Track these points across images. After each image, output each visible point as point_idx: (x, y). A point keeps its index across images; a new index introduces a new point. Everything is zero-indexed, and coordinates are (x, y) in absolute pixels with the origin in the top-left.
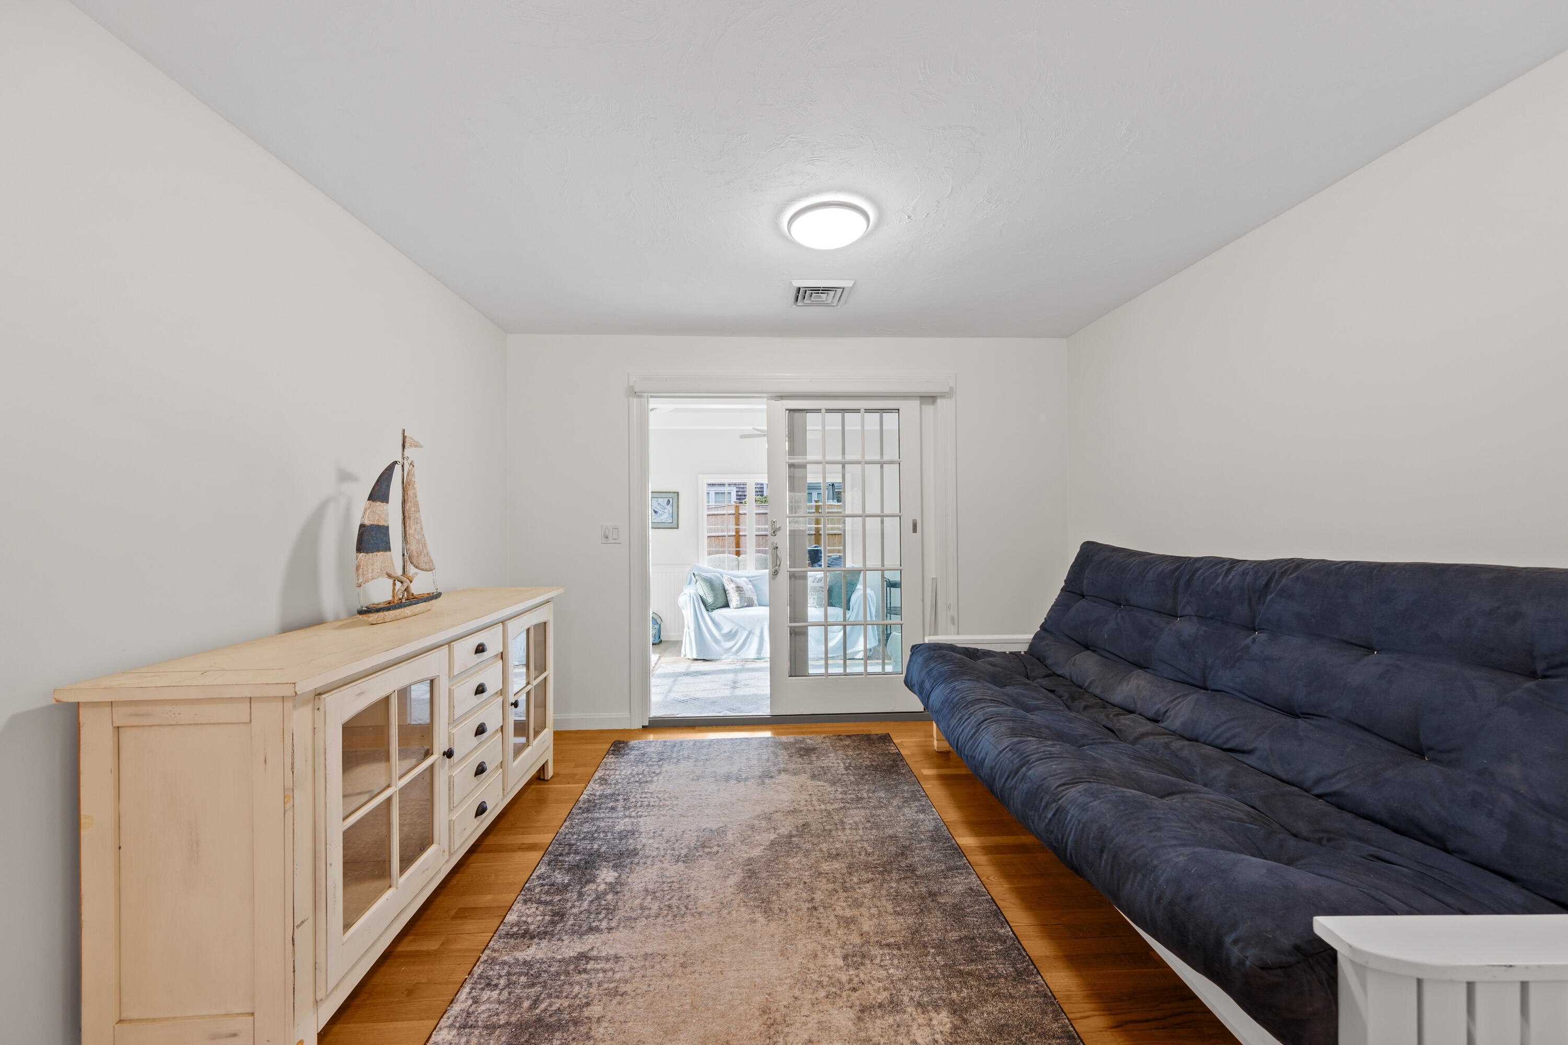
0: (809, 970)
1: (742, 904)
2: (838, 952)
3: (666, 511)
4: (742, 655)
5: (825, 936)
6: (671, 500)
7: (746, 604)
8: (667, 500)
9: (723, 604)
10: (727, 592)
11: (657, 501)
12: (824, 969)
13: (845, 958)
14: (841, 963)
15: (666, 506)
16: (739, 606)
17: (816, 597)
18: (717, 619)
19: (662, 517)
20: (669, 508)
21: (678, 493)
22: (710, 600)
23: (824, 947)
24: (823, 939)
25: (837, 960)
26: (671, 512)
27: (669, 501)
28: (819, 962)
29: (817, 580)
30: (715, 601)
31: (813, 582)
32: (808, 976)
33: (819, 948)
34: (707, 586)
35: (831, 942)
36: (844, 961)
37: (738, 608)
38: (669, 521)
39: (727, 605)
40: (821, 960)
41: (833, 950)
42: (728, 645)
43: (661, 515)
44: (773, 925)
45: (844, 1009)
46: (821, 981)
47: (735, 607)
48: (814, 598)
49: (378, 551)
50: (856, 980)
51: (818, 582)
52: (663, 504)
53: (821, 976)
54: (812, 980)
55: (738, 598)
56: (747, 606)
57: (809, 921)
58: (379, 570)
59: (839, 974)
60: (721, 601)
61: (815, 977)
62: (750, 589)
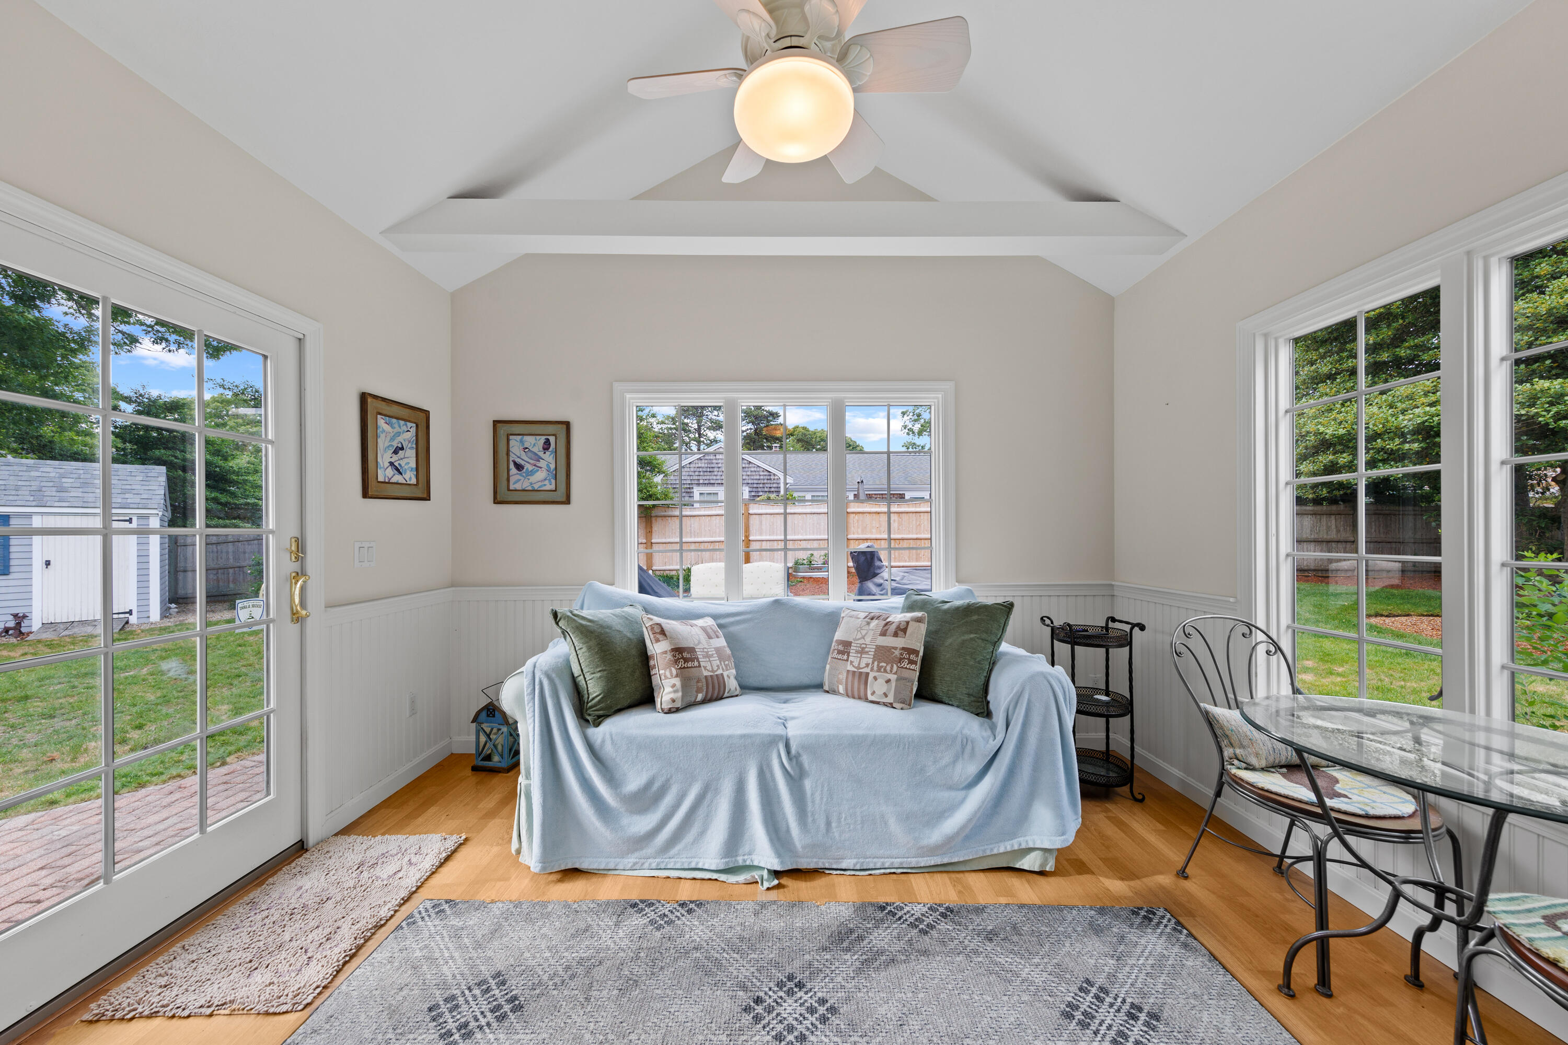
3: (542, 464)
4: (680, 857)
6: (552, 439)
7: (700, 697)
8: (543, 439)
9: (637, 696)
10: (652, 663)
11: (522, 442)
15: (541, 454)
16: (678, 704)
17: (893, 677)
18: (608, 750)
19: (533, 479)
20: (548, 457)
21: (567, 425)
22: (594, 688)
26: (553, 466)
27: (547, 443)
29: (893, 628)
30: (608, 693)
31: (883, 634)
34: (589, 648)
37: (677, 710)
38: (548, 487)
39: (646, 699)
42: (642, 824)
43: (532, 473)
47: (666, 706)
48: (888, 681)
51: (896, 635)
52: (535, 450)
55: (677, 682)
56: (705, 701)
60: (631, 688)
62: (718, 650)
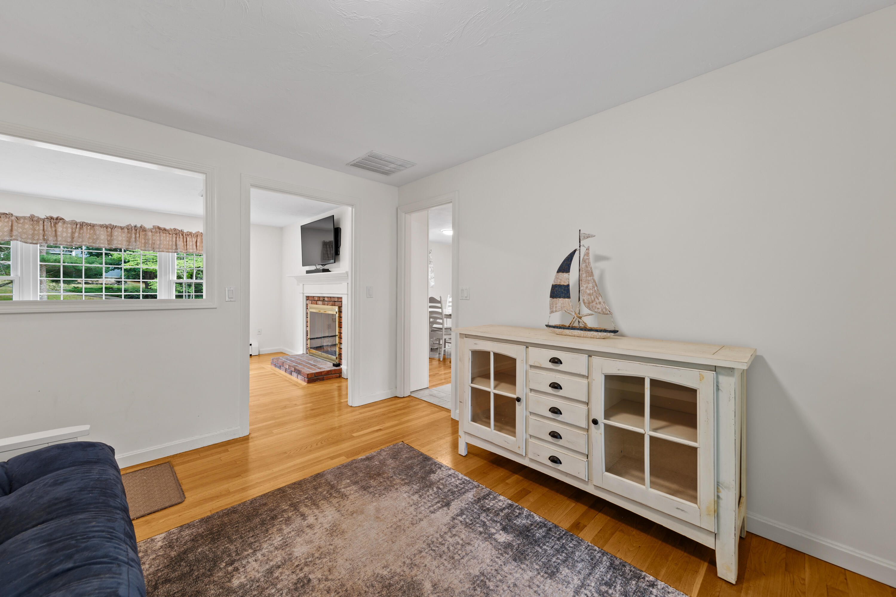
0: (330, 561)
1: (402, 573)
2: (315, 582)
5: (329, 587)
12: (321, 566)
13: (309, 580)
14: (311, 576)
23: (327, 580)
24: (329, 584)
25: (314, 577)
28: (326, 568)
32: (329, 558)
33: (330, 577)
35: (323, 585)
36: (309, 578)
40: (325, 570)
41: (320, 581)
44: (370, 573)
45: (301, 554)
46: (320, 559)
49: (560, 297)
50: (298, 571)
53: (321, 562)
54: (325, 557)
57: (346, 590)
58: (560, 308)
59: (310, 569)
61: (325, 560)
